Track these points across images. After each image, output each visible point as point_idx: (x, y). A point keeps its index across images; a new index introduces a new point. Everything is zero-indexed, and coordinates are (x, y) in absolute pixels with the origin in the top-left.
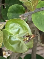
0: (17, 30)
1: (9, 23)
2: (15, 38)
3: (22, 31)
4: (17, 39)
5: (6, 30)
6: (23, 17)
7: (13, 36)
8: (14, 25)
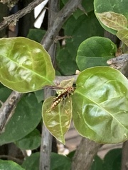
0: (103, 92)
1: (84, 77)
2: (99, 111)
3: (114, 95)
4: (104, 113)
5: (78, 92)
6: (115, 64)
7: (95, 106)
8: (97, 81)
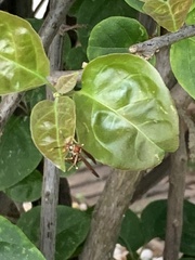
0: (122, 93)
1: (93, 70)
2: (117, 121)
3: (138, 96)
4: (124, 123)
5: (86, 94)
6: (141, 52)
7: (111, 113)
8: (113, 77)
